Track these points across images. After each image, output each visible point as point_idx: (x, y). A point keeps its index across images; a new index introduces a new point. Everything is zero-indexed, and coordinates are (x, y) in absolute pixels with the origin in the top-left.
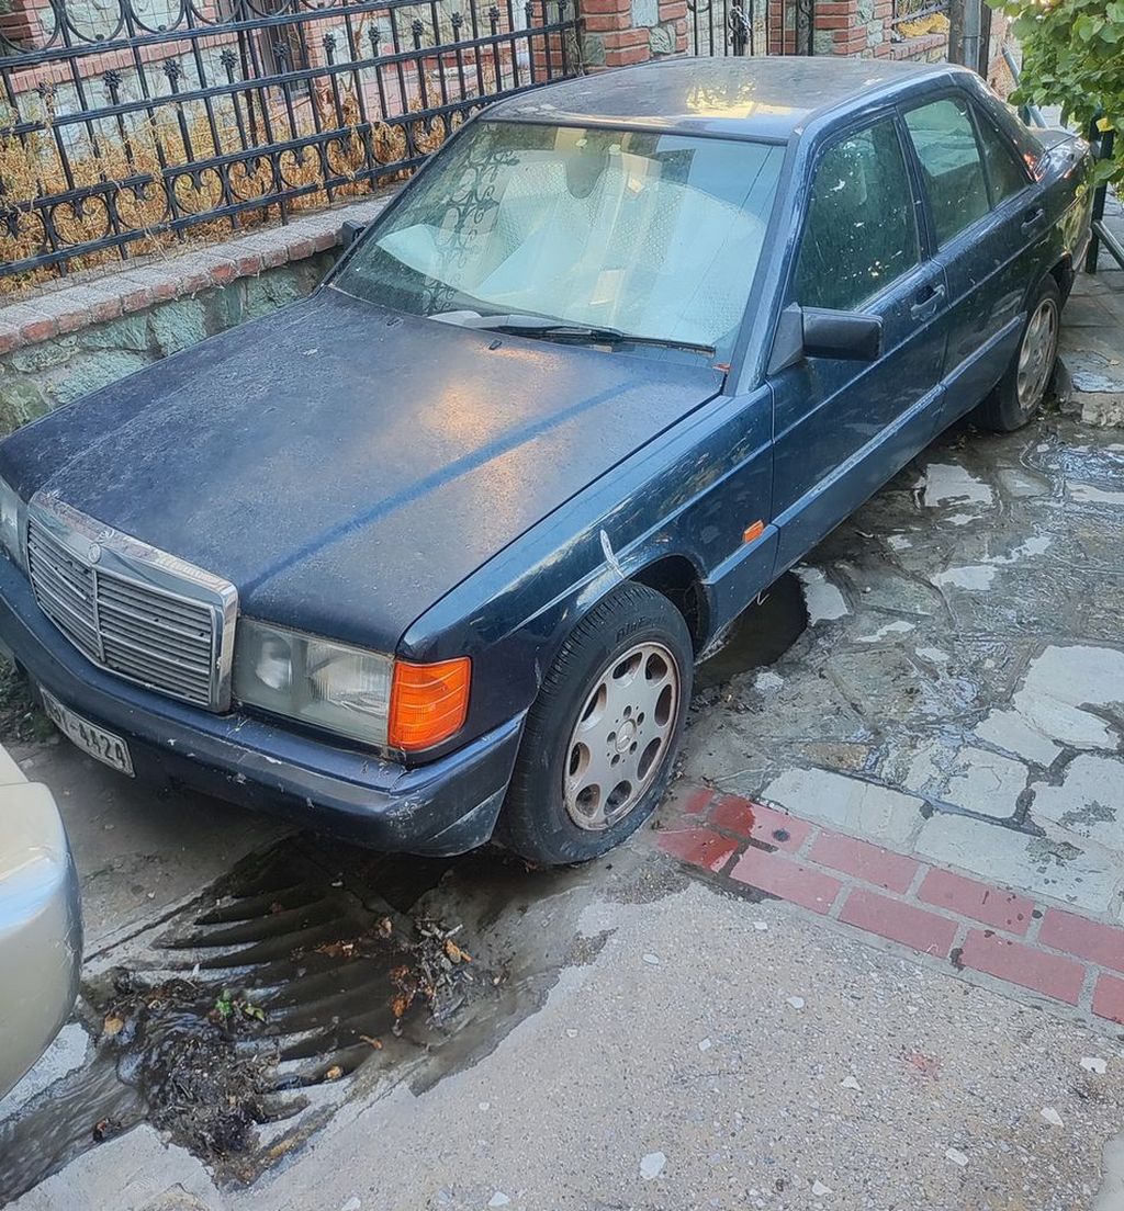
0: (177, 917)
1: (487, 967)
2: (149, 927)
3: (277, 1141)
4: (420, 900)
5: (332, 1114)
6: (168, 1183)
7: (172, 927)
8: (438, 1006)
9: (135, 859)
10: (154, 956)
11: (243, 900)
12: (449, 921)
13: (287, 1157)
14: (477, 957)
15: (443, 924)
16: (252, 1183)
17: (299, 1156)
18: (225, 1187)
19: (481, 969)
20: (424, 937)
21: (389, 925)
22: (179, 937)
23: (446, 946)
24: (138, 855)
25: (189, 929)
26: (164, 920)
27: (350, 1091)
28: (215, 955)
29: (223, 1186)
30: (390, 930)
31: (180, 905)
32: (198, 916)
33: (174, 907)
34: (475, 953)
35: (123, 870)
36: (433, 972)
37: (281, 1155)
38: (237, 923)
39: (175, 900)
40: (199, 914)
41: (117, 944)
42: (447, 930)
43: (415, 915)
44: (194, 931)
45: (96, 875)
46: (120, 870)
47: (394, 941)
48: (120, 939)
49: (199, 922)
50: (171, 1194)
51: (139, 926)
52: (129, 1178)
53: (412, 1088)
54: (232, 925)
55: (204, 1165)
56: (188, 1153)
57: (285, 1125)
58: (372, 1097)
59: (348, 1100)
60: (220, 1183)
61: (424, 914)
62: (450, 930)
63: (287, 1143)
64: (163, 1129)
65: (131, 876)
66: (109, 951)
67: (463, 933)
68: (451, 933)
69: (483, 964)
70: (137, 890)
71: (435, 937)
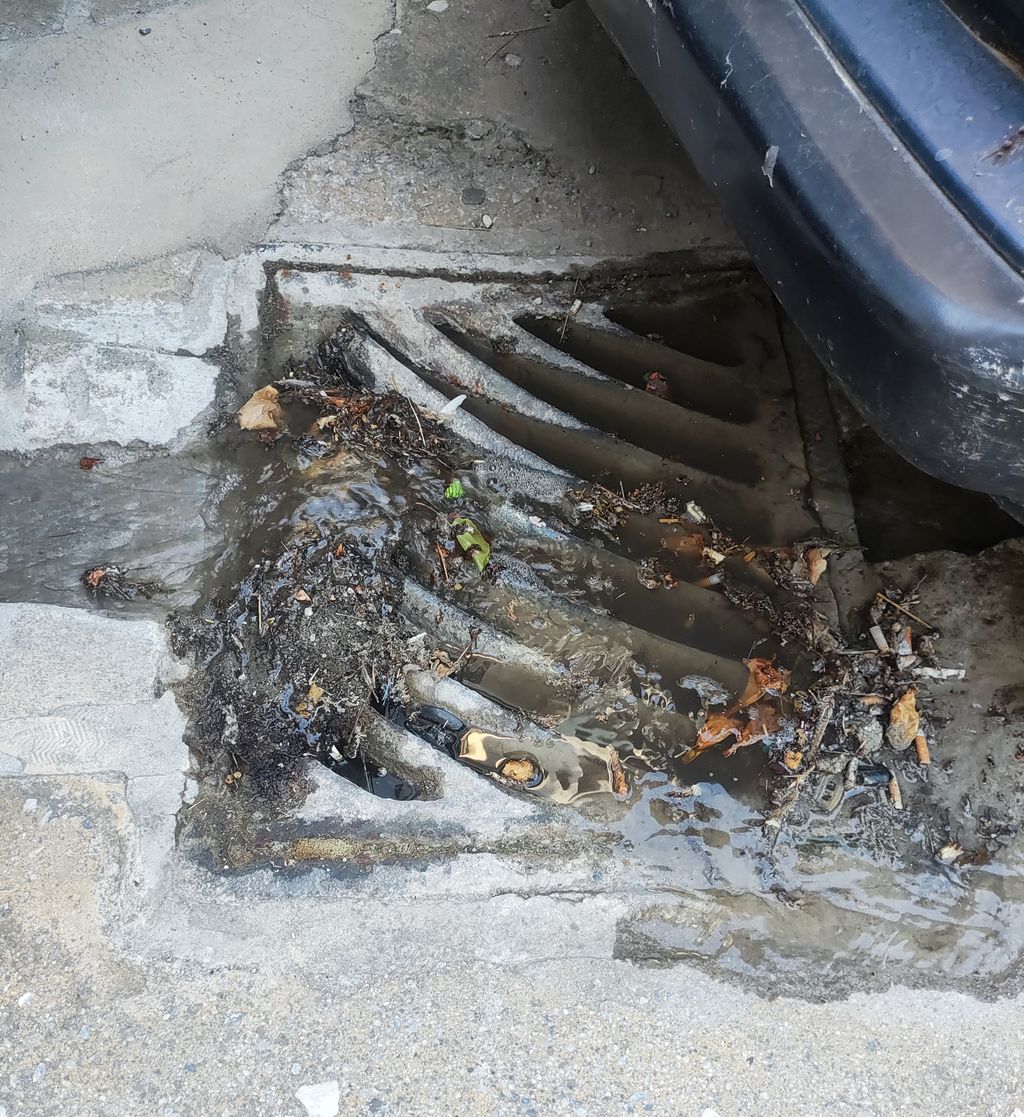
0: (498, 287)
1: (951, 802)
2: (443, 274)
3: (327, 828)
4: (920, 557)
5: (451, 852)
6: (112, 759)
7: (478, 300)
8: (790, 808)
9: (509, 140)
10: (417, 333)
11: (616, 327)
12: (946, 646)
13: (318, 875)
14: (947, 764)
15: (928, 643)
16: (232, 873)
17: (339, 888)
18: (192, 842)
19: (934, 798)
20: (869, 643)
21: (820, 566)
22: (478, 325)
23: (901, 695)
24: (517, 135)
25: (499, 322)
26: (475, 278)
27: (517, 832)
28: (504, 398)
29: (189, 836)
30: (815, 579)
31: (516, 269)
32: (531, 309)
33: (504, 265)
34: (946, 752)
35: (478, 149)
36: (832, 732)
37: (312, 861)
38: (577, 366)
39: (519, 254)
40: (537, 305)
41: (375, 272)
42: (927, 662)
43: (888, 582)
44: (505, 331)
45: (431, 130)
46: (471, 145)
47: (804, 606)
48: (387, 264)
49: (525, 321)
50: (100, 788)
51: (431, 262)
52: (59, 703)
53: (623, 926)
54: (565, 362)
55: (190, 774)
56: (182, 731)
57: (366, 805)
58: (544, 878)
59: (501, 849)
60: (189, 828)
61: (907, 591)
62: (933, 666)
63: (339, 848)
64: (181, 654)
65: (482, 166)
66: (354, 275)
67: (957, 692)
68: (930, 672)
69: (948, 790)
70: (474, 196)
71: (891, 660)
